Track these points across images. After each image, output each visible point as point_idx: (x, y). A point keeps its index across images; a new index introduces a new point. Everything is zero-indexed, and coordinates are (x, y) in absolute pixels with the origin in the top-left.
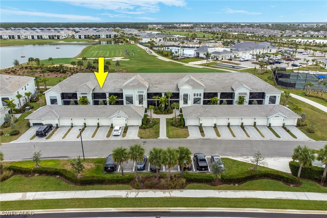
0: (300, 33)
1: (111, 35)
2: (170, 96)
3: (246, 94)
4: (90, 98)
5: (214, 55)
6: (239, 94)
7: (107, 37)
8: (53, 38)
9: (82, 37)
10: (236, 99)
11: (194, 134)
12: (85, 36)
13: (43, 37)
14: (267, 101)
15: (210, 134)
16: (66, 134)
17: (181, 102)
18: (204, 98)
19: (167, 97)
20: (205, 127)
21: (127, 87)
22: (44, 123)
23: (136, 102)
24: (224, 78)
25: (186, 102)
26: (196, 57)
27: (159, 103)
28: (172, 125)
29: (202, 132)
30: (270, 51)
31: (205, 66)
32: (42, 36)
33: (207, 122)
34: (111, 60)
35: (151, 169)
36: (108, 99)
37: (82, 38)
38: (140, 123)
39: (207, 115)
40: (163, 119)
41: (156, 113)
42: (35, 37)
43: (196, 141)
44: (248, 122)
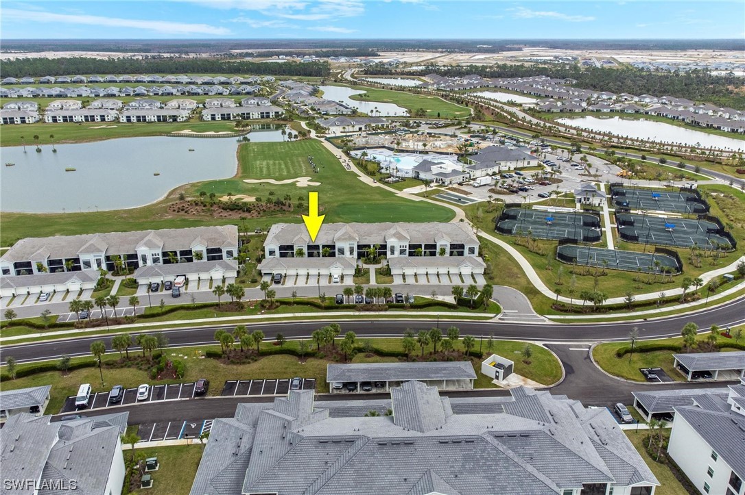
0: (626, 99)
1: (268, 113)
2: (378, 247)
3: (446, 245)
4: (305, 250)
5: (438, 177)
6: (441, 245)
7: (262, 117)
8: (165, 120)
9: (217, 117)
10: (438, 250)
11: (398, 281)
12: (222, 115)
13: (147, 118)
14: (466, 251)
15: (411, 281)
16: (296, 281)
17: (389, 253)
18: (409, 249)
19: (376, 249)
20: (407, 275)
21: (339, 239)
22: (273, 272)
23: (347, 253)
24: (429, 229)
25: (393, 253)
26: (415, 178)
27: (368, 254)
28: (381, 274)
29: (404, 279)
30: (529, 163)
31: (424, 197)
32: (145, 116)
33: (409, 271)
34: (294, 184)
35: (366, 302)
36: (321, 251)
37: (217, 119)
38: (353, 272)
39: (409, 265)
40: (372, 268)
41: (366, 263)
42: (132, 118)
43: (398, 286)
44: (443, 271)
